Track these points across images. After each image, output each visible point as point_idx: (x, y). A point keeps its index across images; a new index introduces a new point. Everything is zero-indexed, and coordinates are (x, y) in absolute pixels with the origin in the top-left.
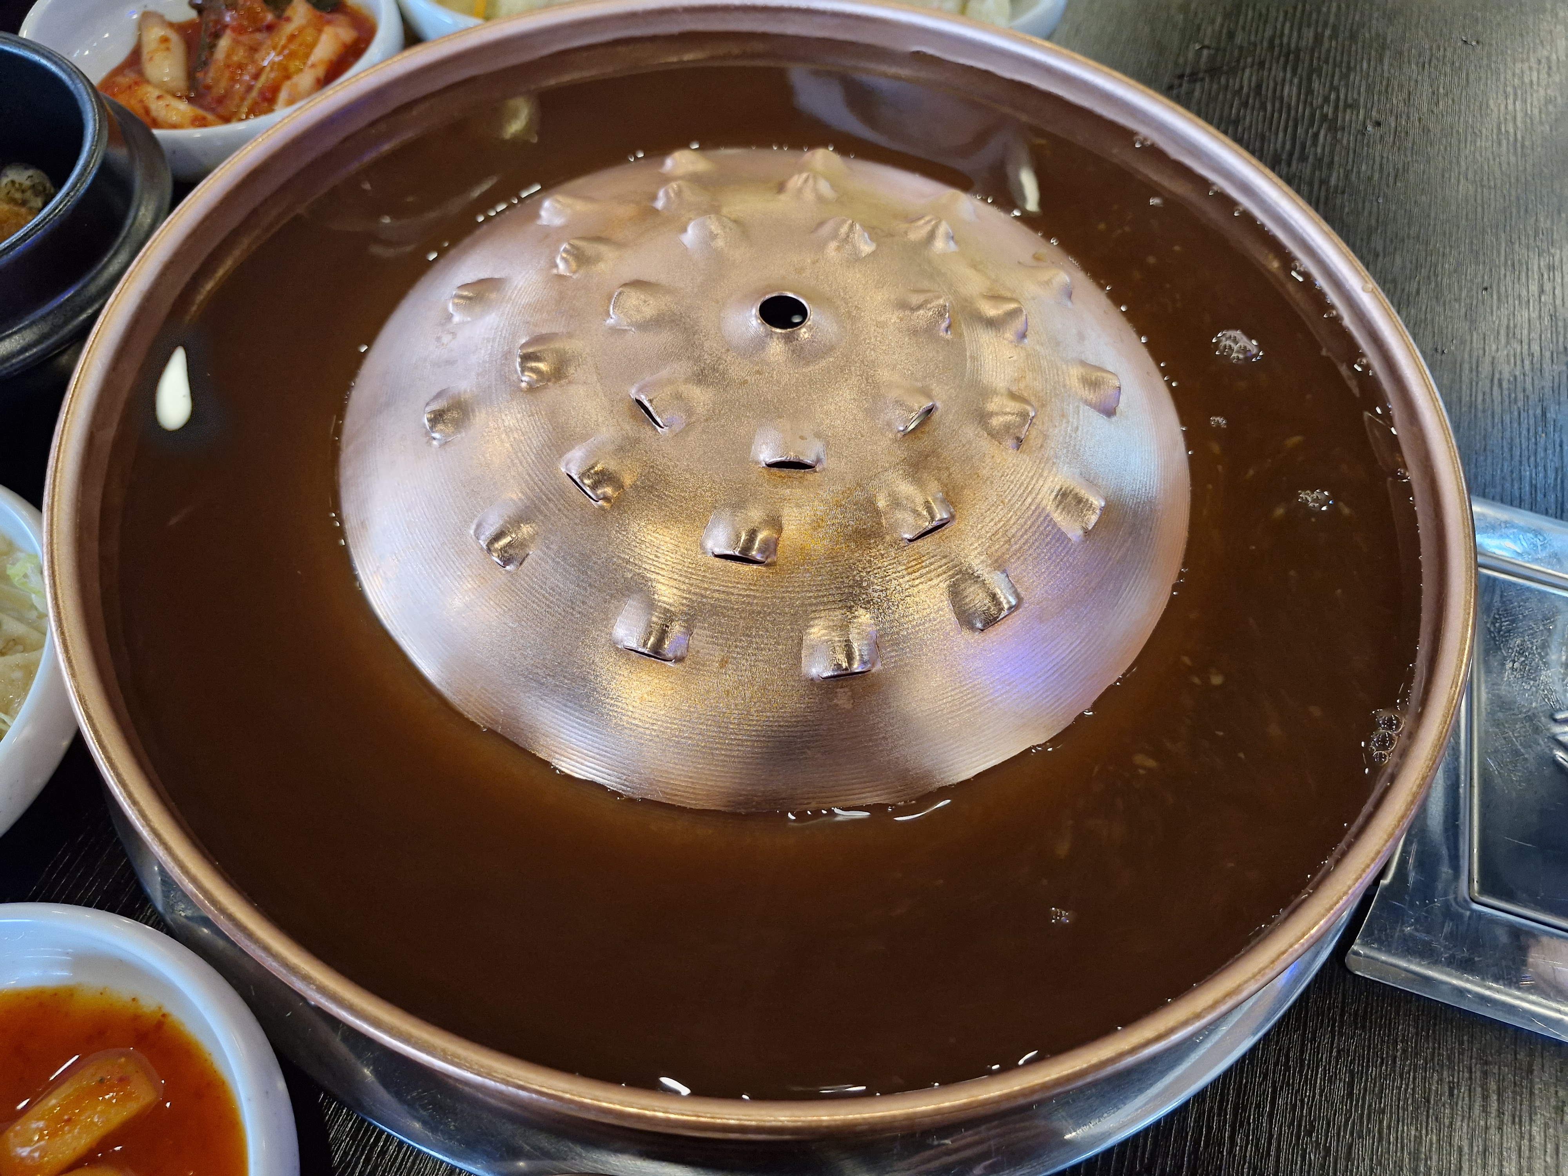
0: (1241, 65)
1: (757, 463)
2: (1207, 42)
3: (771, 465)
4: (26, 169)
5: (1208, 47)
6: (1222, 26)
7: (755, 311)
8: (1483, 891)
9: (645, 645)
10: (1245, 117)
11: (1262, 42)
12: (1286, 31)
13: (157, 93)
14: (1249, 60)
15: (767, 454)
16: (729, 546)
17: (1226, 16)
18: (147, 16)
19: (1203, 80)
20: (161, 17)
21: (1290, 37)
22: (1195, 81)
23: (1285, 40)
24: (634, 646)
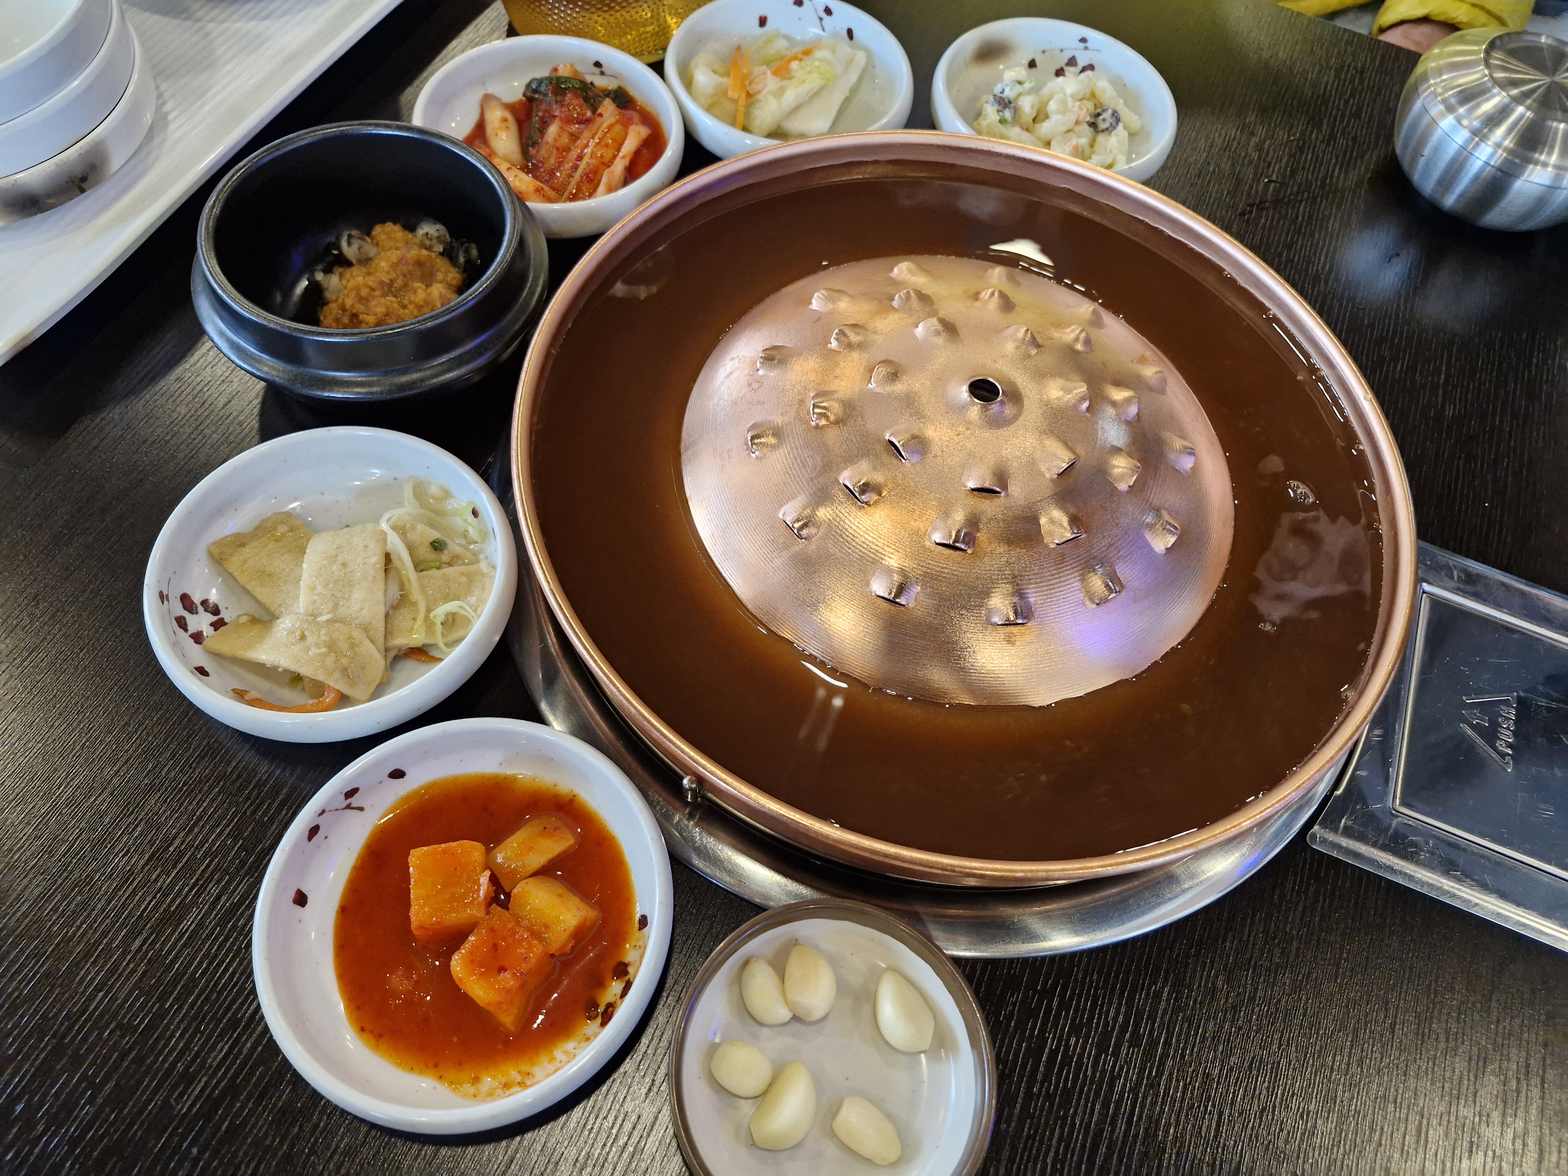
0: (1299, 198)
1: (965, 487)
2: (1274, 178)
3: (973, 490)
4: (435, 224)
5: (1275, 182)
6: (1287, 163)
7: (965, 388)
8: (1403, 803)
9: (890, 594)
10: (1297, 241)
11: (1316, 181)
12: (1336, 174)
13: (508, 165)
14: (1306, 195)
15: (971, 484)
16: (944, 538)
17: (1292, 156)
18: (487, 98)
19: (1268, 208)
20: (499, 99)
21: (1338, 178)
22: (1262, 209)
23: (1334, 181)
24: (882, 594)
